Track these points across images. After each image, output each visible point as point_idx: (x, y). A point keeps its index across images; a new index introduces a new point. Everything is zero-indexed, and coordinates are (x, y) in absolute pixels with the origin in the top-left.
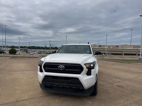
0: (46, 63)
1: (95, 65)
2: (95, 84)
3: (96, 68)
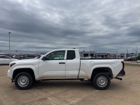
1: (12, 65)
2: (12, 78)
3: (13, 68)
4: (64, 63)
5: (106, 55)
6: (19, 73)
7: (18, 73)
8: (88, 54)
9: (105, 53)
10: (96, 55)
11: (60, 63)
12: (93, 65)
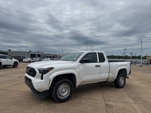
0: (27, 67)
1: (48, 71)
2: (49, 89)
3: (51, 74)
4: (99, 66)
5: (54, 56)
7: (58, 82)
8: (35, 55)
9: (49, 54)
10: (44, 56)
11: (96, 66)
12: (118, 68)
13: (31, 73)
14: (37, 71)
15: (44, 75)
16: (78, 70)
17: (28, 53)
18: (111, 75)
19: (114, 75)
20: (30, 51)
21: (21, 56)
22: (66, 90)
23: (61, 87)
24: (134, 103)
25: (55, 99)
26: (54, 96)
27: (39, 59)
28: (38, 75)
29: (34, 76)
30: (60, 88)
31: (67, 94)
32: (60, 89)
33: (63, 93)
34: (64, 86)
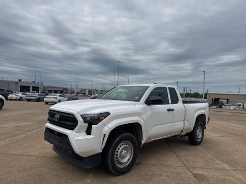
0: (50, 110)
1: (101, 118)
2: (101, 151)
3: (105, 125)
4: (173, 110)
5: (62, 90)
6: (118, 136)
7: (116, 138)
8: (29, 87)
10: (44, 90)
11: (168, 110)
12: (195, 112)
13: (62, 122)
14: (80, 120)
15: (93, 126)
16: (144, 117)
17: (16, 83)
18: (187, 124)
19: (190, 125)
20: (20, 80)
21: (5, 89)
22: (127, 152)
23: (121, 146)
24: (233, 170)
25: (112, 170)
26: (110, 164)
27: (38, 95)
28: (81, 126)
29: (72, 128)
30: (119, 149)
31: (129, 160)
32: (119, 151)
33: (124, 158)
34: (124, 146)
